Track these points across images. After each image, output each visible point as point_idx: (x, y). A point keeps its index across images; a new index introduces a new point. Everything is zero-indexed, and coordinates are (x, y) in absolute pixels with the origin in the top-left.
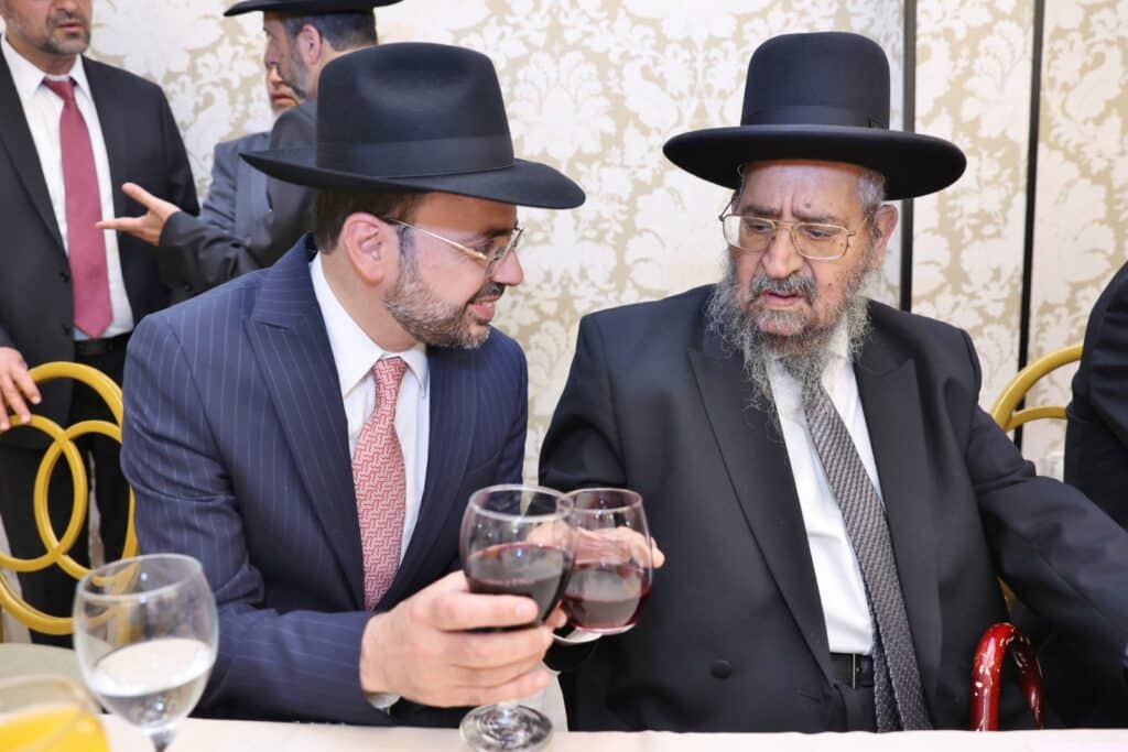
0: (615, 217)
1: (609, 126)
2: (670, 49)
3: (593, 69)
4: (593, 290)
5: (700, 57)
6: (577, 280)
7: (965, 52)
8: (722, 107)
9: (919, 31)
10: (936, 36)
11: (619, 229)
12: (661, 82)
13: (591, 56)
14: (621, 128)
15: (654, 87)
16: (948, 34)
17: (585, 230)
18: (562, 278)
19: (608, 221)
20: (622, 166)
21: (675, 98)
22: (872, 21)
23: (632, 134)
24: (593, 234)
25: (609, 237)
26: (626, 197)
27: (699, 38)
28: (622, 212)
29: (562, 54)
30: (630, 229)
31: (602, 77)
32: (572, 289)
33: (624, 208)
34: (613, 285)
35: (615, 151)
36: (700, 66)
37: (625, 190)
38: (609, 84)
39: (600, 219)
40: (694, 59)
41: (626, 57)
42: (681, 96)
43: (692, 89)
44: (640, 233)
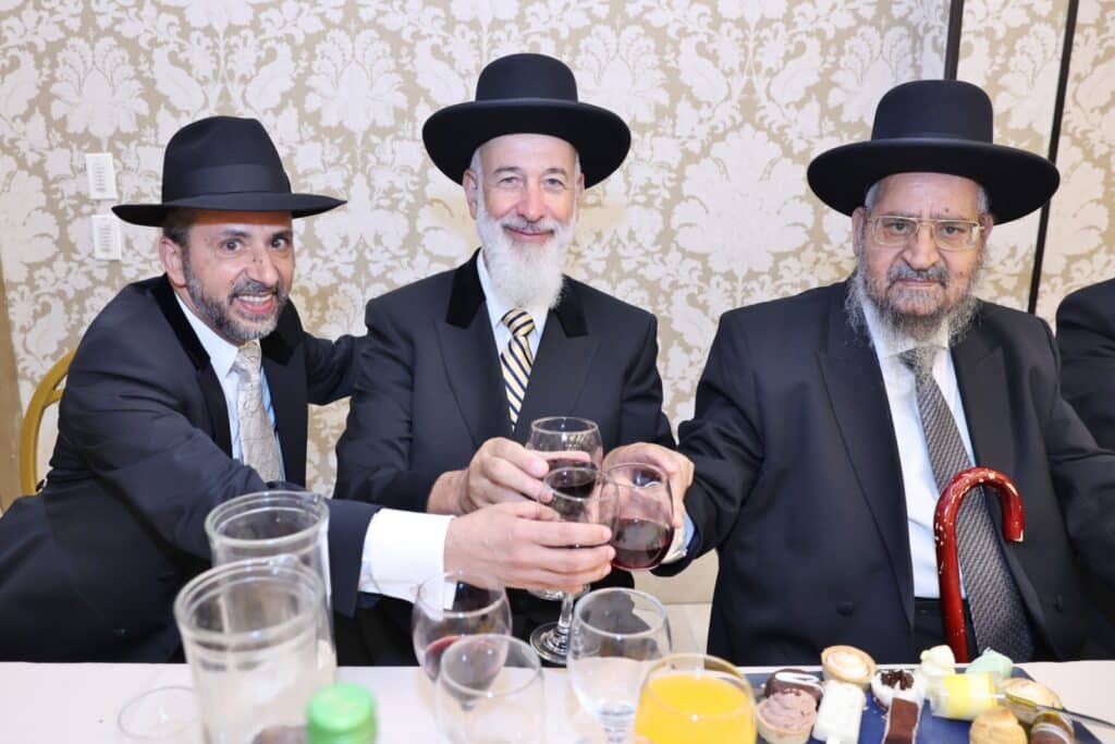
0: (664, 185)
1: (664, 98)
2: (724, 27)
3: (652, 44)
4: (640, 251)
5: (752, 37)
6: (626, 241)
7: (1003, 50)
8: (769, 84)
9: (964, 29)
10: (978, 34)
11: (667, 195)
12: (714, 57)
13: (651, 31)
14: (674, 100)
15: (707, 63)
16: (989, 33)
17: (636, 194)
18: (612, 240)
19: (657, 187)
20: (673, 136)
21: (726, 74)
22: (911, 11)
23: (683, 107)
24: (641, 199)
25: (658, 202)
26: (675, 166)
27: (752, 18)
28: (670, 179)
29: (623, 27)
30: (678, 196)
31: (660, 51)
32: (620, 250)
33: (673, 176)
34: (659, 247)
35: (668, 122)
36: (751, 45)
37: (674, 158)
38: (666, 58)
39: (650, 185)
40: (746, 38)
41: (682, 33)
42: (731, 73)
43: (742, 66)
44: (687, 199)
